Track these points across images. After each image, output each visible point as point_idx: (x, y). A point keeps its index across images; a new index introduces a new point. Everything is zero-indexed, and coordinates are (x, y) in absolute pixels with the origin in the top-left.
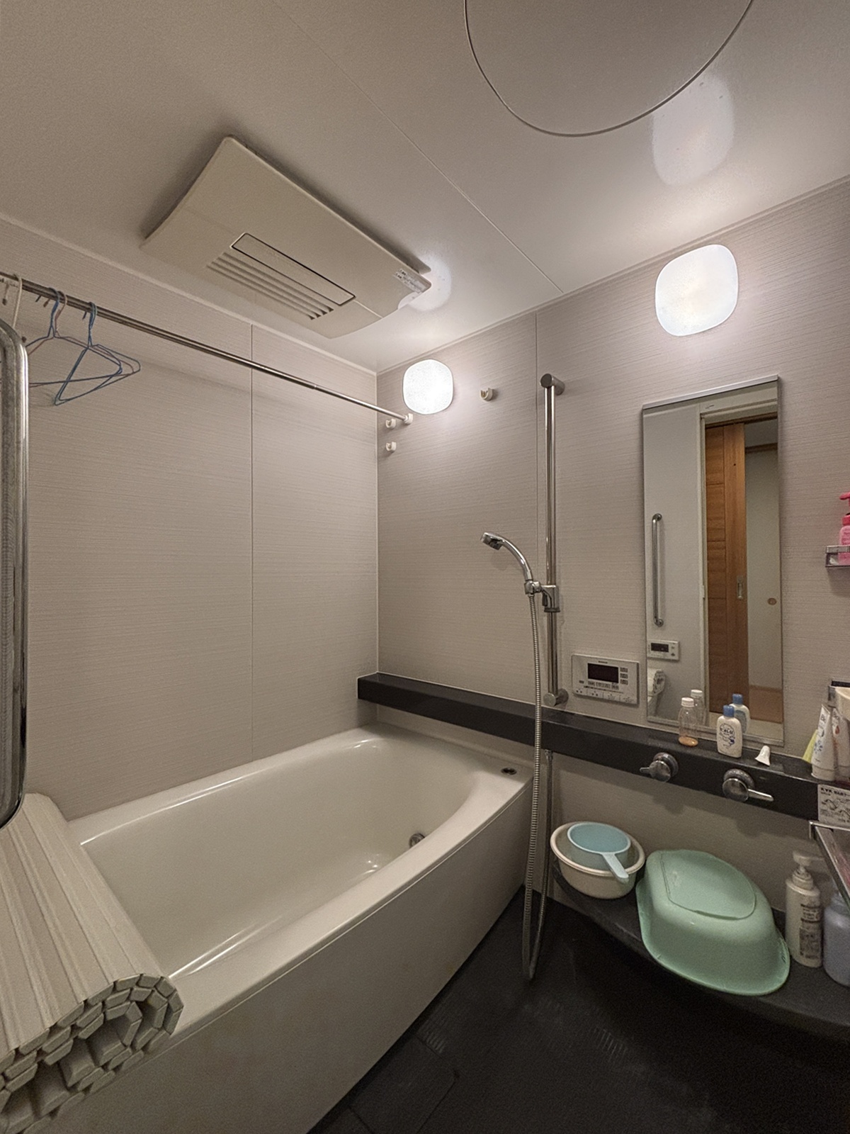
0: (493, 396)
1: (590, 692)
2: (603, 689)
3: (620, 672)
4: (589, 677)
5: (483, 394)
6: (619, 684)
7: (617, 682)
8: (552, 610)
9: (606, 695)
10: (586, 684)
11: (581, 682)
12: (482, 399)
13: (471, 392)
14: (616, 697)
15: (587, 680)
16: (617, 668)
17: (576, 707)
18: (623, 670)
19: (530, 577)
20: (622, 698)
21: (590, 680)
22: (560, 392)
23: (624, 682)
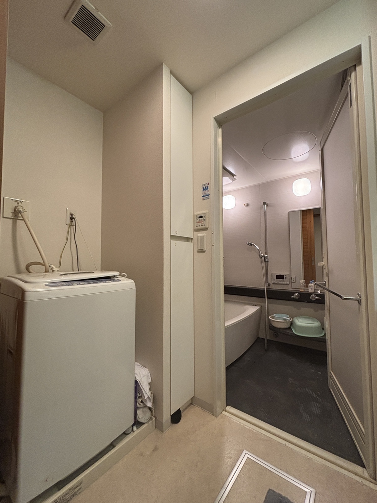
0: (248, 205)
1: (276, 282)
2: (280, 281)
3: (284, 277)
4: (277, 278)
5: (244, 205)
6: (284, 280)
7: (284, 279)
8: (266, 262)
9: (281, 283)
10: (276, 280)
11: (274, 280)
12: (244, 206)
13: (241, 203)
14: (284, 283)
15: (276, 279)
16: (284, 276)
17: (273, 287)
18: (285, 276)
19: (261, 253)
20: (285, 283)
21: (277, 279)
22: (267, 206)
23: (286, 279)
